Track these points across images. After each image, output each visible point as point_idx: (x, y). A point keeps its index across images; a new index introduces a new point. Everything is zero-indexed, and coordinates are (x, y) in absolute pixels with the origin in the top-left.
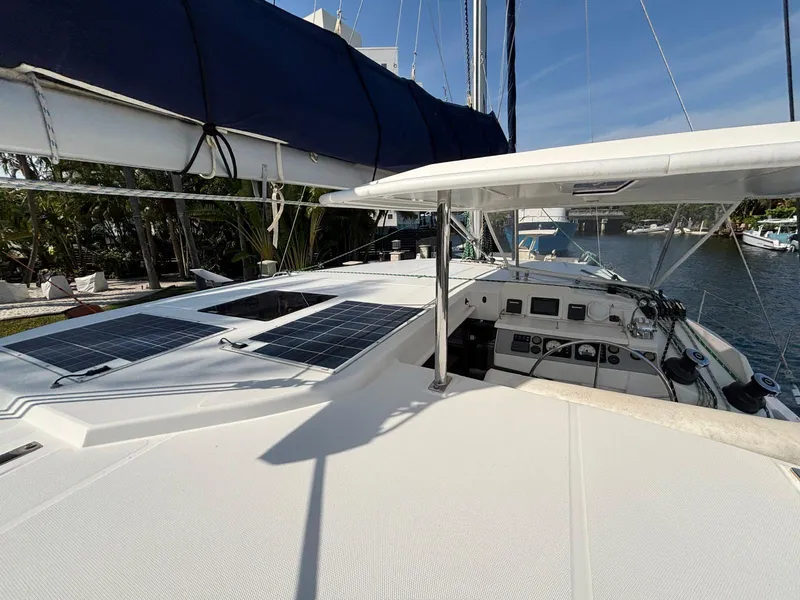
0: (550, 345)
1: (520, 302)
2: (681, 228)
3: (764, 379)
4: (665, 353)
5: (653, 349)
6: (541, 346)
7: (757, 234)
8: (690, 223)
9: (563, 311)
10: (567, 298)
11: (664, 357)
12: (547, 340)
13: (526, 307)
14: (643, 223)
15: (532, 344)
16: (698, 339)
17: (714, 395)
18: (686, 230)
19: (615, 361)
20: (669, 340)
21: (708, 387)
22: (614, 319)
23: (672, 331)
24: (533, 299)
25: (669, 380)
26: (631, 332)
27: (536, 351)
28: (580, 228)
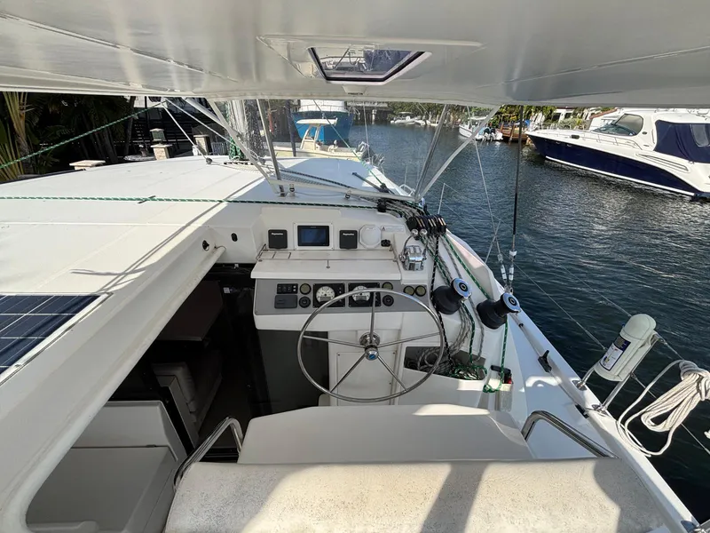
0: (321, 293)
1: (285, 232)
2: (425, 120)
3: (510, 298)
4: (433, 281)
5: (423, 281)
6: (310, 296)
7: (467, 127)
8: (430, 116)
9: (334, 239)
10: (337, 222)
11: (432, 287)
12: (318, 286)
13: (293, 239)
14: (401, 115)
15: (300, 295)
16: (456, 255)
17: (472, 320)
18: (428, 122)
19: (389, 301)
20: (435, 264)
21: (468, 312)
22: (386, 243)
23: (437, 252)
24: (299, 227)
25: (438, 313)
26: (403, 263)
27: (305, 304)
28: (357, 118)
